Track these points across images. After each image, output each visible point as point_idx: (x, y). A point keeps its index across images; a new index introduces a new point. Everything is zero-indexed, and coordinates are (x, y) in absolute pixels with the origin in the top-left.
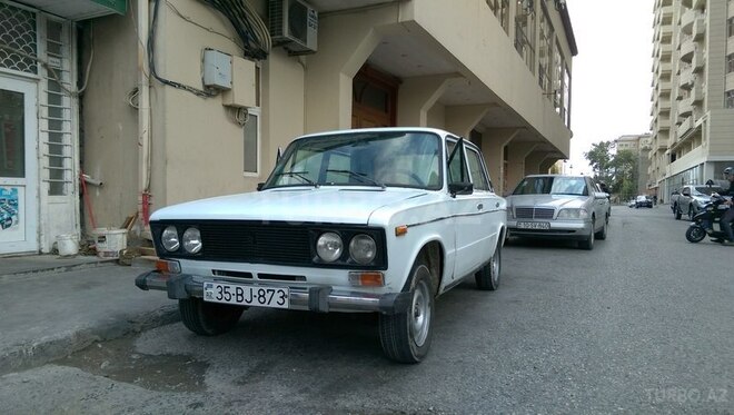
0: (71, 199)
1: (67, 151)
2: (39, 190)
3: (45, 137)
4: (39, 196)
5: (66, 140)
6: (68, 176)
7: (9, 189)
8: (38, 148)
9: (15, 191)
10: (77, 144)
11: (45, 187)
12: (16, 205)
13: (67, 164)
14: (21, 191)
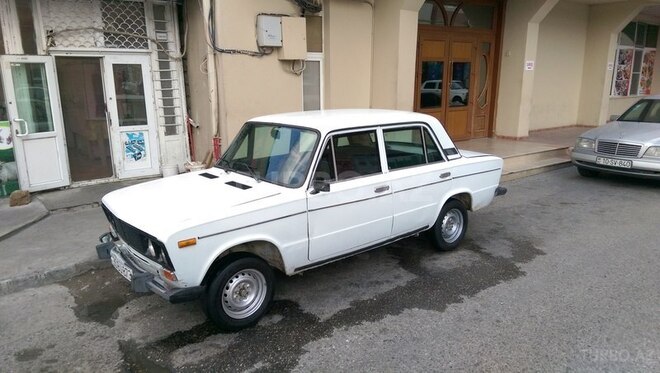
0: (182, 137)
1: (176, 103)
2: (158, 132)
3: (159, 95)
4: (158, 136)
5: (176, 94)
6: (179, 121)
7: (137, 133)
8: (154, 103)
9: (142, 134)
10: (183, 97)
11: (162, 130)
12: (143, 144)
13: (177, 112)
14: (145, 134)
